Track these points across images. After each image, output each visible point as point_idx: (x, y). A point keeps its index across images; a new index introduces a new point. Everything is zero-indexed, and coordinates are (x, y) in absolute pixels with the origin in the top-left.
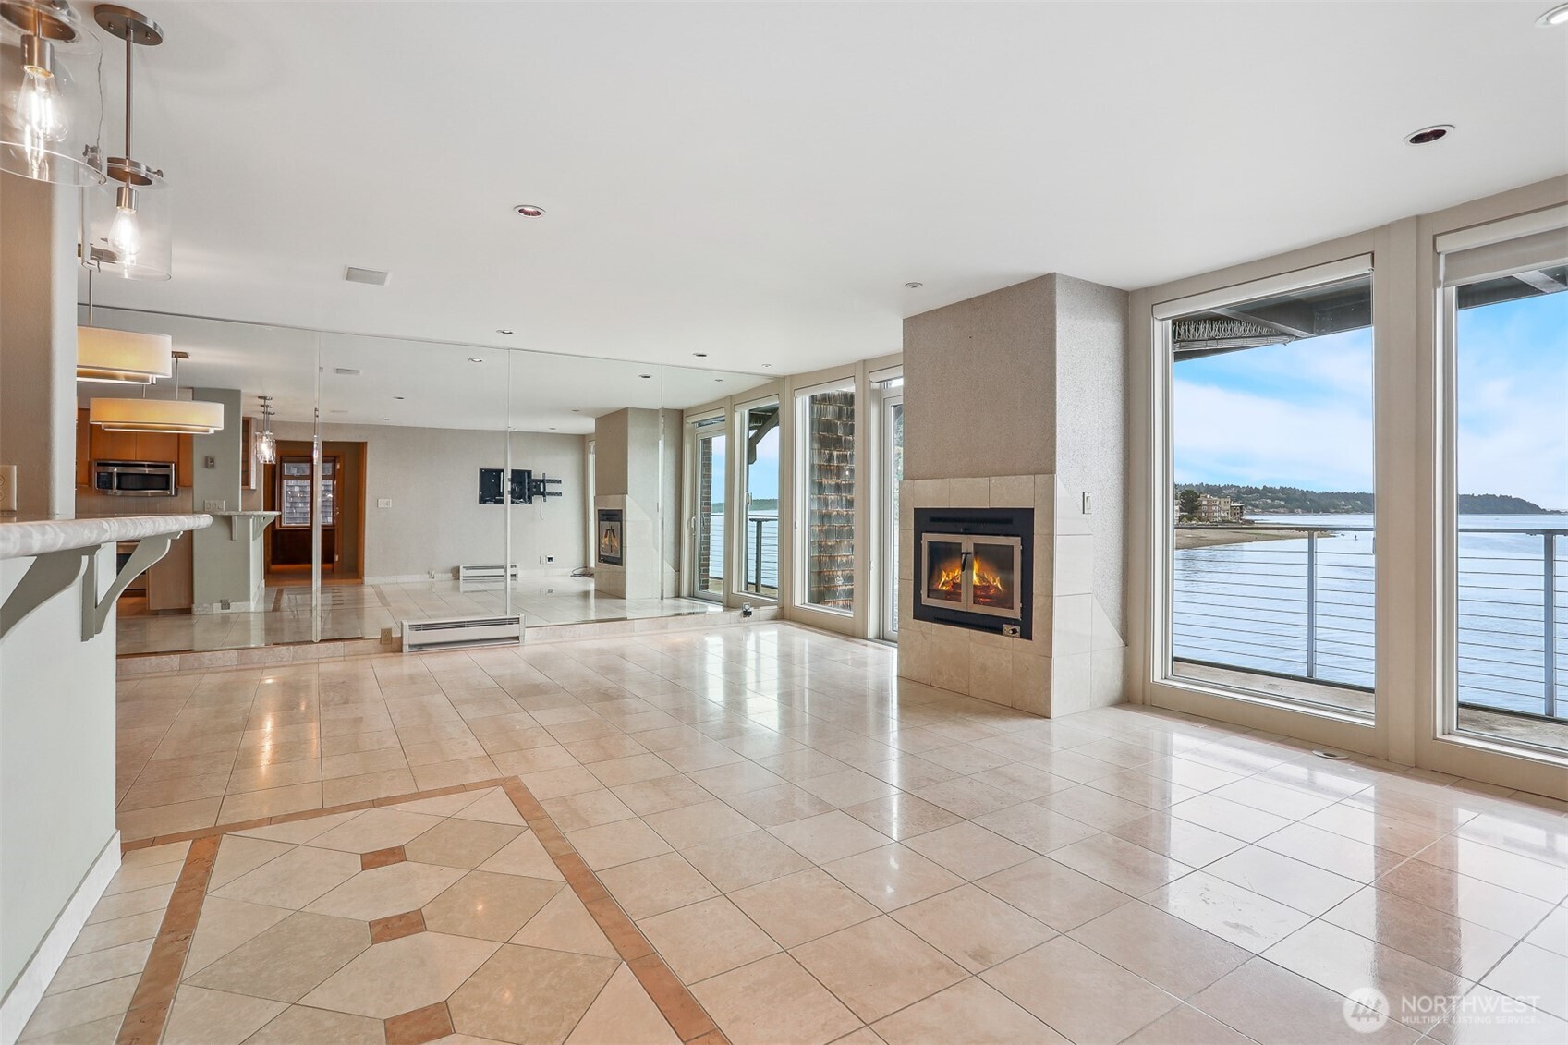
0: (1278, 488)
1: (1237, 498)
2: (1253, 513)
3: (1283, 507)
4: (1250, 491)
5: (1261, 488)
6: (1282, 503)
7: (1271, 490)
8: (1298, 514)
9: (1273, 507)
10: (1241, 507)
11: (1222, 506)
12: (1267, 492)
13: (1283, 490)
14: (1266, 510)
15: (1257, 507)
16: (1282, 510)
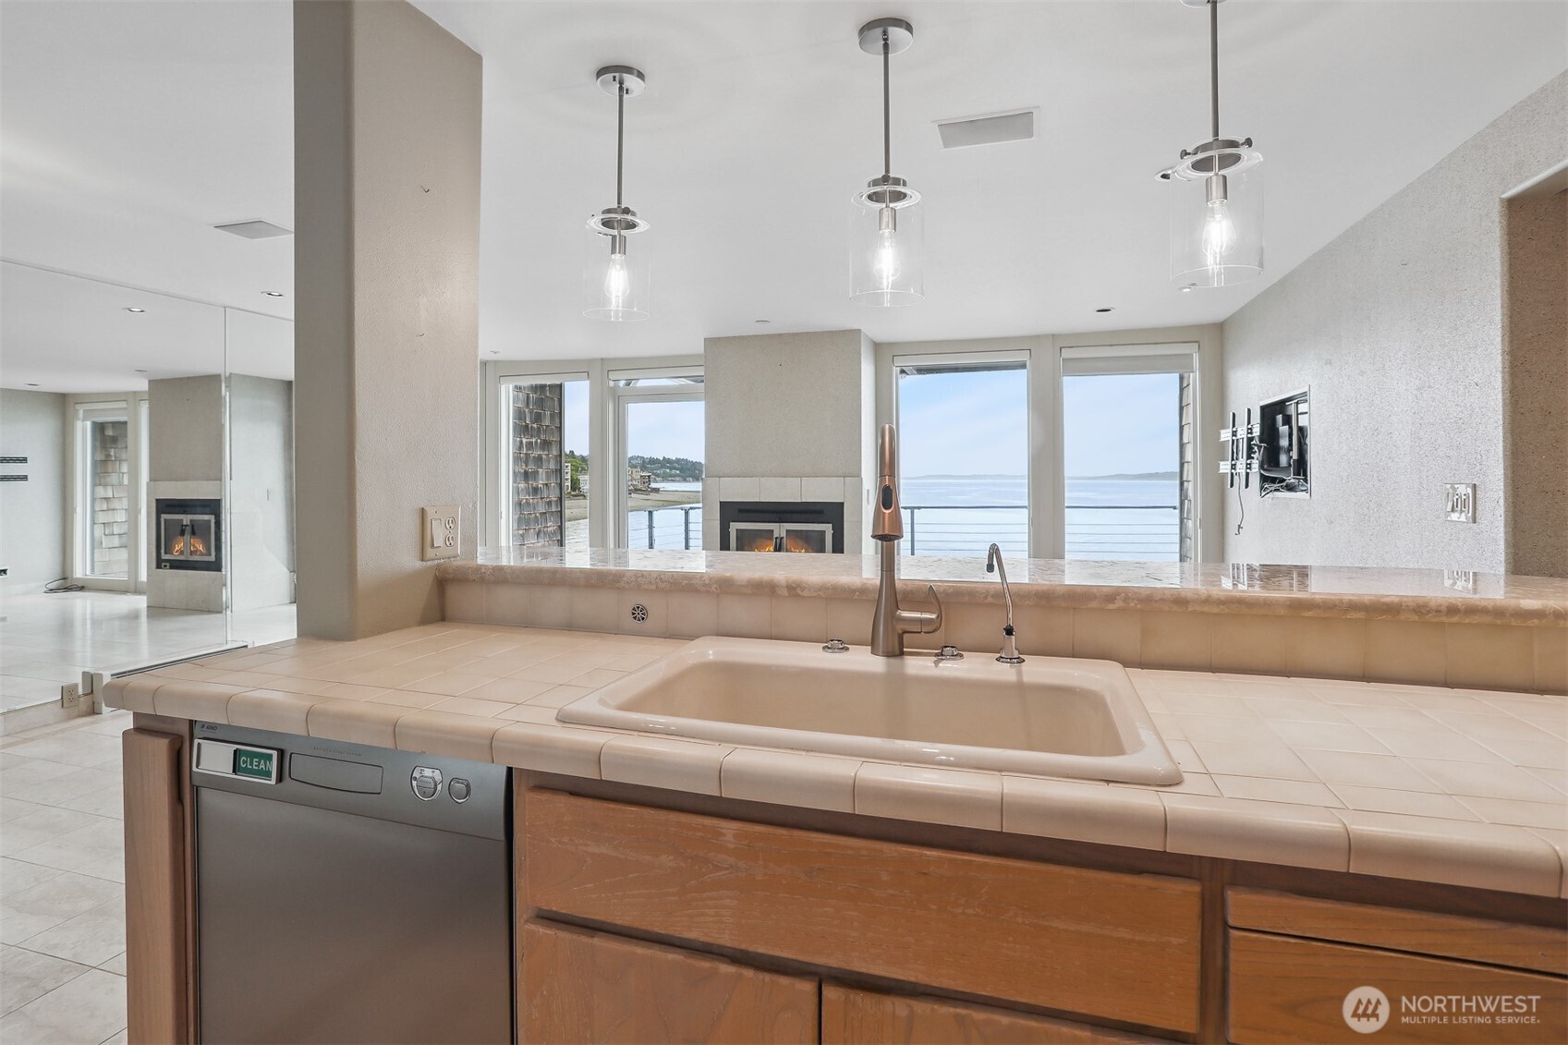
0: (674, 459)
1: (643, 468)
2: (656, 481)
3: (676, 476)
4: (653, 461)
5: (661, 459)
6: (678, 472)
7: (668, 461)
8: (690, 481)
9: (671, 476)
10: (649, 476)
11: (634, 475)
12: (666, 463)
13: (678, 461)
14: (666, 478)
15: (658, 476)
16: (677, 479)
